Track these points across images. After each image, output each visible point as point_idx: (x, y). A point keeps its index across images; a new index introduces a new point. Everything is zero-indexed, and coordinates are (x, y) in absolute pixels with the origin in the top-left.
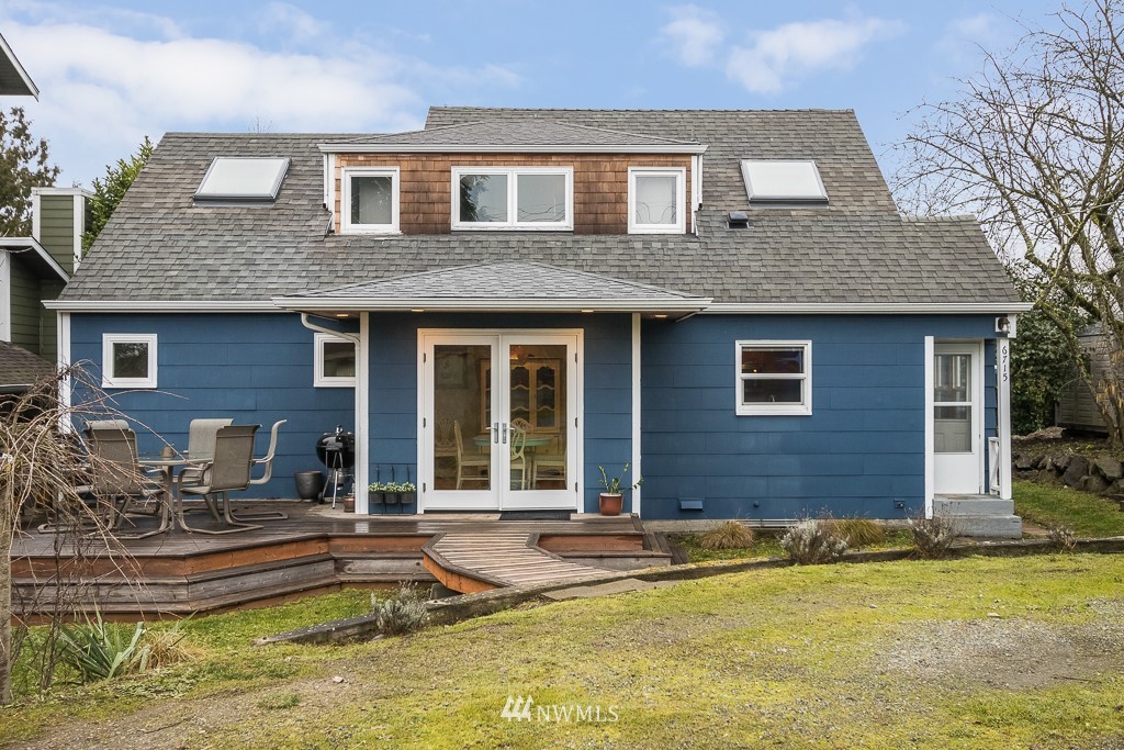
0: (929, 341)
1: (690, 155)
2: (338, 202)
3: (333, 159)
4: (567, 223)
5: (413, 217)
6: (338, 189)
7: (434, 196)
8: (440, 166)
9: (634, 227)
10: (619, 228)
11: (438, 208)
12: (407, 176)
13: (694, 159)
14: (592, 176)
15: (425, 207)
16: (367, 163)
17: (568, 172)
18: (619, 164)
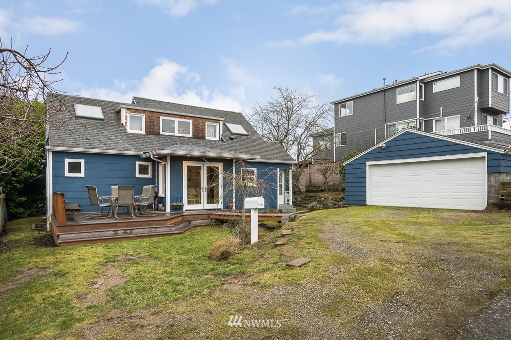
0: (278, 169)
1: (220, 120)
2: (126, 123)
3: (125, 110)
4: (191, 135)
5: (149, 130)
6: (126, 119)
7: (155, 124)
8: (157, 115)
9: (207, 138)
10: (204, 138)
11: (156, 127)
12: (147, 118)
13: (221, 122)
14: (197, 123)
15: (152, 127)
16: (135, 112)
17: (191, 121)
18: (203, 121)
